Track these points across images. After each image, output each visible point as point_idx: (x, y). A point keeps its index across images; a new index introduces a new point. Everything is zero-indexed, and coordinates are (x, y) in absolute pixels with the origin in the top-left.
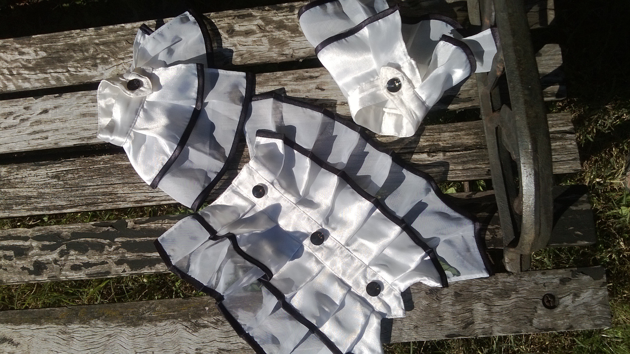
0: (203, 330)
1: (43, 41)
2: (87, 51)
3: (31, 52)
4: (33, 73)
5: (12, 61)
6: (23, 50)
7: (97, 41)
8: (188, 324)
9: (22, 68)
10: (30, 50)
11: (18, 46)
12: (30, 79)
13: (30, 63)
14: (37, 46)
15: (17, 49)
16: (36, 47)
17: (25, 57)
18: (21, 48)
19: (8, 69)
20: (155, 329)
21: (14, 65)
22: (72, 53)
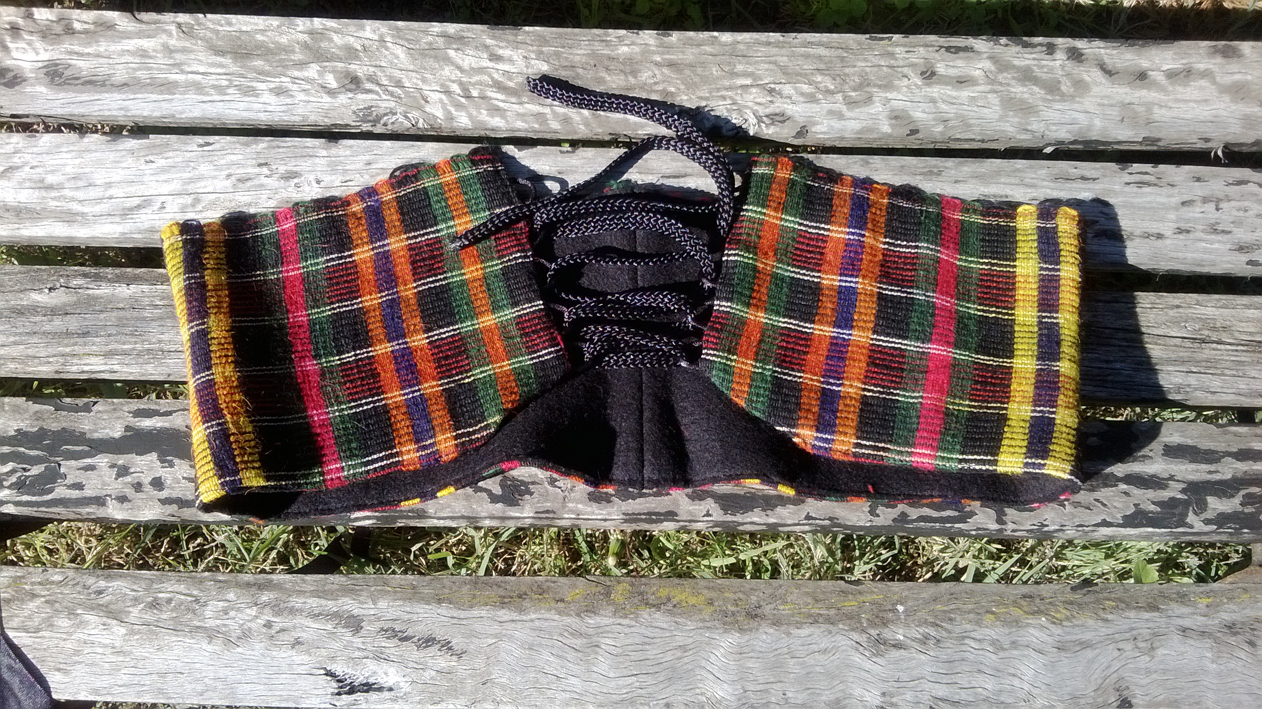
0: (895, 654)
1: (543, 41)
2: (634, 73)
3: (515, 58)
4: (513, 100)
5: (472, 69)
6: (501, 52)
7: (658, 58)
8: (863, 638)
9: (491, 86)
10: (516, 55)
11: (489, 42)
12: (505, 110)
13: (510, 79)
14: (530, 48)
15: (487, 47)
16: (530, 51)
17: (502, 66)
18: (496, 48)
19: (461, 84)
20: (785, 641)
21: (475, 79)
22: (603, 74)
